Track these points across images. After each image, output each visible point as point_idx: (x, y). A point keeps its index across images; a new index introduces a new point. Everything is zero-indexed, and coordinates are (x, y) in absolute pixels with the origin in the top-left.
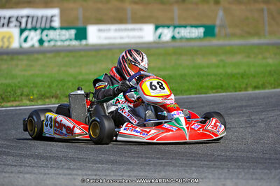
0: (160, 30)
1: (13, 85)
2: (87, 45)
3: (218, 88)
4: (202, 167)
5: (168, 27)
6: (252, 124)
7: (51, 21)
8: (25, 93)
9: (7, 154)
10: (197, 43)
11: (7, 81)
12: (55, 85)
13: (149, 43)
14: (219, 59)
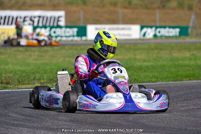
0: (145, 30)
1: (27, 71)
3: (190, 77)
5: (151, 27)
7: (58, 21)
8: (38, 78)
9: (23, 126)
10: (174, 40)
11: (23, 68)
13: (136, 40)
14: (191, 53)
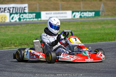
0: (74, 13)
1: (7, 39)
2: (40, 20)
3: (101, 40)
4: (95, 76)
5: (78, 12)
7: (24, 10)
8: (13, 43)
9: (5, 71)
10: (92, 19)
11: (4, 38)
12: (26, 39)
13: (70, 19)
14: (102, 26)
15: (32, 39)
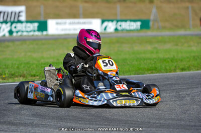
0: (106, 24)
2: (47, 35)
3: (152, 70)
5: (112, 21)
6: (180, 99)
7: (19, 16)
10: (136, 34)
15: (32, 67)
